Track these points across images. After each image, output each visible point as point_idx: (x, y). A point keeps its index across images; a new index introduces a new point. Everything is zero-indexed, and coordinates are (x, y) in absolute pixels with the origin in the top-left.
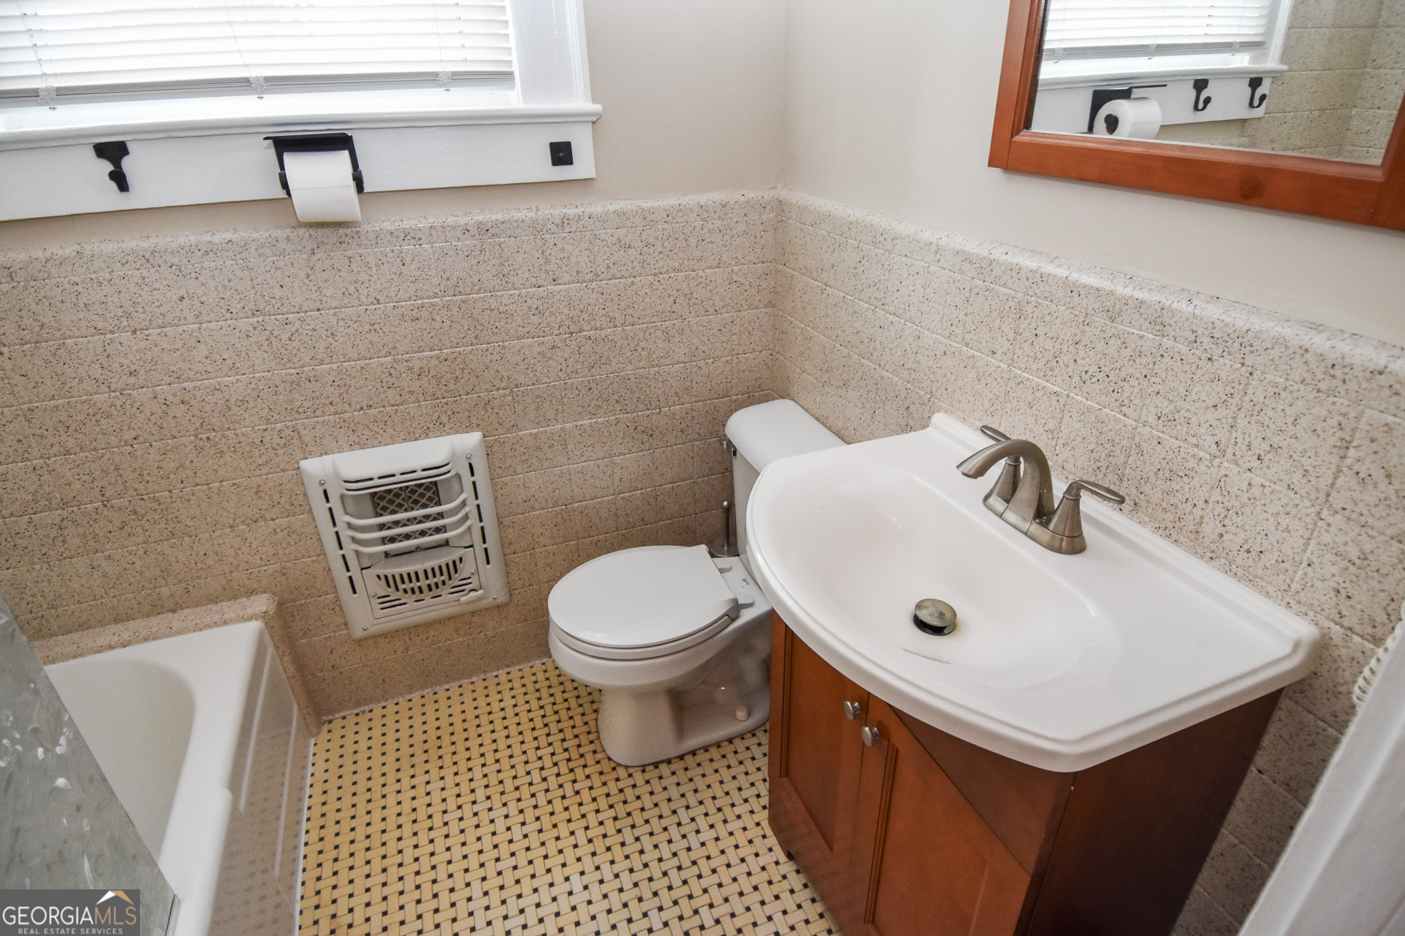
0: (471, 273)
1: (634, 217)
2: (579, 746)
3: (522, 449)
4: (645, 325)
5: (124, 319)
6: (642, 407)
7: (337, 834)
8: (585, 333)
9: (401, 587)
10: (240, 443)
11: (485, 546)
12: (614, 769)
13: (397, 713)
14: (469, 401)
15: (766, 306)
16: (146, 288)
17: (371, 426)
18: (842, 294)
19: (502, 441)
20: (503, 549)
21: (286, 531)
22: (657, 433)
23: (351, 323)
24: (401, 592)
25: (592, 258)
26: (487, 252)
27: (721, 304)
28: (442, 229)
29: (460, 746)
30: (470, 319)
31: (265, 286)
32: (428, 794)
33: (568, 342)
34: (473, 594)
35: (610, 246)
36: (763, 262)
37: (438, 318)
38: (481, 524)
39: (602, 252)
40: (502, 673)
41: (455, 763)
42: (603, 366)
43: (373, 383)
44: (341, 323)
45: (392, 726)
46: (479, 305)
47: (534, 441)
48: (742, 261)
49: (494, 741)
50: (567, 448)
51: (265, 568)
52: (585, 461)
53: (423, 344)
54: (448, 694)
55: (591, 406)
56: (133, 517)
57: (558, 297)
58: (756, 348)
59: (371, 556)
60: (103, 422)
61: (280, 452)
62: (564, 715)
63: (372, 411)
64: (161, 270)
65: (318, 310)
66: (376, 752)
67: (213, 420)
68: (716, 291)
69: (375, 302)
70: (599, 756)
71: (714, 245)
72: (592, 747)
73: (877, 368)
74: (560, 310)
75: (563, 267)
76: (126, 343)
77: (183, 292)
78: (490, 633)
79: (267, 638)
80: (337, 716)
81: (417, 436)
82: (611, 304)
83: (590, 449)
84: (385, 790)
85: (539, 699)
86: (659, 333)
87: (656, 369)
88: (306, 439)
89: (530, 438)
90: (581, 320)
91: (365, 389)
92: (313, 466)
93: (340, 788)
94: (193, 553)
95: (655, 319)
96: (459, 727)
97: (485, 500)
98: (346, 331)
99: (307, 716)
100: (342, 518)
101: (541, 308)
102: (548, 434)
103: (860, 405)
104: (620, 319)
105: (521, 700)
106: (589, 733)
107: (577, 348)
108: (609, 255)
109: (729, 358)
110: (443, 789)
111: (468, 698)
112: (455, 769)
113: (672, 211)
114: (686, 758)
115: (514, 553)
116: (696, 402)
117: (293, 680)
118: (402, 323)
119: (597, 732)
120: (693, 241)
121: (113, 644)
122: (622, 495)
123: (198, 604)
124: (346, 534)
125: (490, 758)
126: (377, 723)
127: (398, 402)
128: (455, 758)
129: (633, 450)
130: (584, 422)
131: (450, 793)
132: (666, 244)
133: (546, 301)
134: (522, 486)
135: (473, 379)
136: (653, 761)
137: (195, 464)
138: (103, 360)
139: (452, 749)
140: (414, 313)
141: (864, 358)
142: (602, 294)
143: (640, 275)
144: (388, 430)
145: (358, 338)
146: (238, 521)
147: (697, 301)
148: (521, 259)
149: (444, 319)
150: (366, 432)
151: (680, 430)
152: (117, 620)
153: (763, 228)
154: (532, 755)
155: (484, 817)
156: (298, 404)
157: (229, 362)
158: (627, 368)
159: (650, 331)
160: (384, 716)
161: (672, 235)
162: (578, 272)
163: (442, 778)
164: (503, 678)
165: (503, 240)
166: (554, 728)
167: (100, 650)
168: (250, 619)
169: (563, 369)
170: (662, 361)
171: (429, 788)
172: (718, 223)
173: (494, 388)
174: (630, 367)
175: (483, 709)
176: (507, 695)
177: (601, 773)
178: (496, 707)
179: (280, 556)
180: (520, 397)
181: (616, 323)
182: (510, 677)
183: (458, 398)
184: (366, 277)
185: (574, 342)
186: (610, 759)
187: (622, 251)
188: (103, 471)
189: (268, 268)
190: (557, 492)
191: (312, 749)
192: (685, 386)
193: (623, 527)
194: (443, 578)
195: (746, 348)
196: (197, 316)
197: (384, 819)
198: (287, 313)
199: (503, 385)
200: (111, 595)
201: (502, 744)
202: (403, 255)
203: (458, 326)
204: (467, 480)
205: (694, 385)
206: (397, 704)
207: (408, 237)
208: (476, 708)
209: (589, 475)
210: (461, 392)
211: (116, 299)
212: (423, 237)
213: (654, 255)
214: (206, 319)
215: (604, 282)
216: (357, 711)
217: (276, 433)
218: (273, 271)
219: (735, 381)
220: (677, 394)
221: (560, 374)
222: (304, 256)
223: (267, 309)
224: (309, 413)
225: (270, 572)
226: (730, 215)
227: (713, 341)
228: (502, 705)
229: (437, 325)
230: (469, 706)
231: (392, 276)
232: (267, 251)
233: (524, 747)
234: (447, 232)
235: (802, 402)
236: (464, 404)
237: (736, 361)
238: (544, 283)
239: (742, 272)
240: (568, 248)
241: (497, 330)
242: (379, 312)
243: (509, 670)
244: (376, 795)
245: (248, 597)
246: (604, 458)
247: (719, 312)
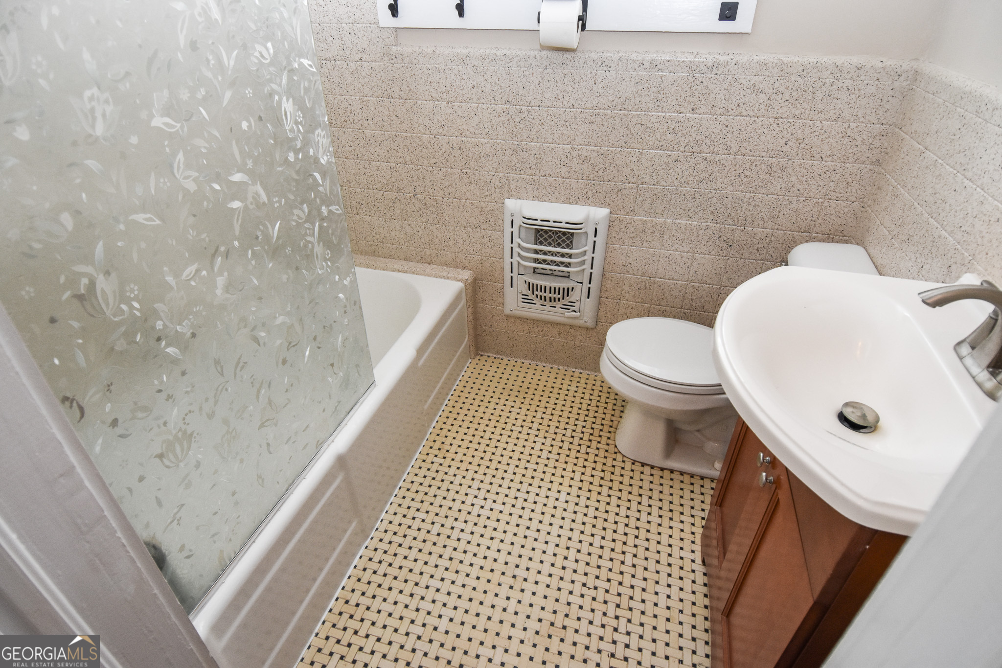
0: (636, 95)
1: (773, 68)
2: (601, 430)
3: (632, 229)
4: (754, 158)
5: (445, 94)
6: (730, 222)
7: (461, 408)
8: (704, 155)
9: (536, 293)
10: (480, 180)
11: (589, 286)
12: (615, 453)
13: (514, 366)
14: (608, 186)
15: (872, 163)
16: (459, 78)
17: (547, 187)
18: (936, 158)
19: (621, 219)
20: (601, 292)
21: (488, 238)
22: (735, 245)
23: (554, 118)
24: (534, 296)
25: (727, 97)
26: (651, 82)
27: (829, 153)
28: (626, 61)
29: (537, 398)
30: (626, 129)
31: (516, 86)
32: (510, 412)
33: (689, 159)
34: (573, 313)
35: (745, 89)
36: (882, 124)
37: (606, 124)
38: (591, 271)
39: (737, 93)
40: (577, 371)
41: (530, 404)
42: (709, 183)
43: (556, 161)
44: (549, 117)
45: (508, 371)
46: (634, 120)
47: (642, 226)
48: (861, 120)
49: (556, 404)
50: (663, 237)
51: (474, 256)
52: (673, 251)
53: (592, 141)
54: (543, 369)
55: (690, 211)
56: (424, 207)
57: (692, 123)
58: (850, 198)
59: (525, 267)
60: (424, 150)
61: (498, 191)
62: (601, 410)
63: (550, 179)
64: (468, 68)
65: (539, 106)
66: (495, 380)
67: (471, 163)
68: (827, 141)
69: (572, 107)
70: (610, 442)
71: (839, 102)
72: (609, 435)
73: (939, 227)
74: (691, 134)
75: (703, 100)
76: (443, 108)
77: (475, 83)
78: (578, 343)
79: (464, 294)
80: (486, 354)
81: (571, 201)
82: (731, 135)
83: (680, 243)
84: (491, 400)
85: (591, 395)
86: (764, 167)
87: (752, 194)
88: (512, 186)
89: (640, 223)
90: (704, 144)
91: (550, 163)
92: (511, 204)
93: (472, 388)
94: (445, 235)
95: (764, 154)
96: (541, 388)
97: (598, 256)
98: (550, 123)
99: (471, 346)
100: (517, 240)
101: (677, 129)
102: (654, 223)
103: (913, 259)
104: (734, 149)
105: (580, 390)
106: (611, 427)
107: (694, 165)
108: (742, 96)
109: (820, 200)
110: (518, 414)
111: (552, 376)
112: (529, 407)
113: (808, 67)
114: (665, 471)
115: (607, 298)
116: (777, 229)
117: (470, 323)
118: (583, 123)
119: (616, 429)
120: (819, 95)
121: (400, 270)
122: (693, 284)
123: (440, 265)
124: (516, 250)
125: (549, 411)
126: (502, 366)
127: (566, 177)
128: (532, 402)
129: (713, 253)
130: (682, 222)
131: (521, 417)
132: (794, 94)
133: (682, 124)
134: (624, 254)
135: (615, 172)
136: (642, 461)
137: (457, 186)
138: (431, 116)
139: (532, 397)
140: (592, 118)
141: (932, 217)
142: (727, 126)
143: (763, 116)
144: (556, 193)
145: (556, 129)
146: (468, 225)
147: (807, 147)
148: (673, 90)
149: (609, 126)
150: (544, 191)
151: (756, 248)
152: (405, 259)
153: (893, 94)
154: (572, 421)
155: (532, 438)
156: (513, 164)
157: (487, 130)
158: (728, 188)
159: (757, 163)
160: (507, 365)
161: (802, 87)
162: (713, 106)
163: (520, 408)
164: (577, 374)
165: (665, 74)
166: (591, 414)
167: (394, 270)
168: (459, 281)
169: (679, 179)
170: (759, 189)
171: (512, 409)
172: (848, 83)
173: (627, 181)
174: (730, 188)
175: (558, 385)
176: (574, 384)
177: (607, 451)
178: (565, 387)
179: (483, 252)
180: (642, 192)
181: (731, 151)
182: (581, 375)
183: (602, 182)
184: (571, 89)
185: (693, 160)
186: (616, 446)
187: (754, 94)
188: (418, 178)
189: (520, 75)
190: (647, 266)
191: (468, 364)
192: (772, 215)
193: (687, 307)
194: (559, 296)
195: (839, 195)
196: (478, 99)
197: (484, 413)
198: (522, 105)
199: (633, 180)
200: (406, 245)
201: (559, 407)
202: (597, 77)
203: (617, 133)
204: (591, 238)
205: (781, 215)
206: (516, 362)
207: (604, 65)
208: (554, 383)
209: (673, 261)
210: (606, 179)
211: (444, 82)
212: (613, 65)
213: (780, 102)
214: (482, 101)
215: (731, 117)
216: (495, 356)
217: (498, 179)
218: (522, 77)
219: (820, 221)
220: (763, 219)
221: (676, 182)
222: (540, 70)
223: (513, 101)
224: (517, 171)
225: (476, 259)
226: (863, 78)
227: (811, 183)
228: (569, 388)
229: (604, 129)
230: (551, 380)
231: (586, 91)
232: (522, 64)
233: (570, 415)
234: (629, 63)
235: (871, 251)
236: (605, 187)
237: (826, 204)
238: (685, 111)
239: (859, 129)
240: (711, 86)
241: (641, 140)
242: (572, 114)
243: (582, 371)
244: (486, 400)
245: (463, 270)
246: (688, 252)
247: (824, 159)
